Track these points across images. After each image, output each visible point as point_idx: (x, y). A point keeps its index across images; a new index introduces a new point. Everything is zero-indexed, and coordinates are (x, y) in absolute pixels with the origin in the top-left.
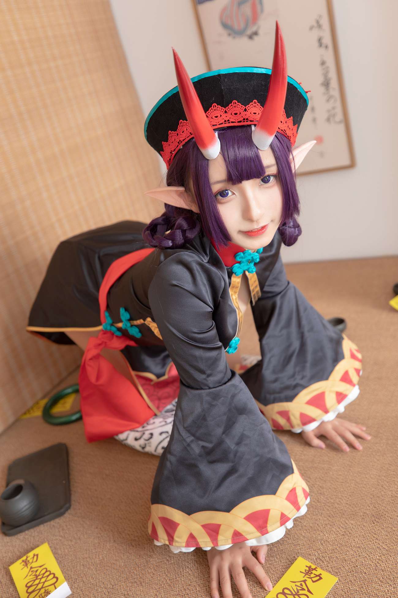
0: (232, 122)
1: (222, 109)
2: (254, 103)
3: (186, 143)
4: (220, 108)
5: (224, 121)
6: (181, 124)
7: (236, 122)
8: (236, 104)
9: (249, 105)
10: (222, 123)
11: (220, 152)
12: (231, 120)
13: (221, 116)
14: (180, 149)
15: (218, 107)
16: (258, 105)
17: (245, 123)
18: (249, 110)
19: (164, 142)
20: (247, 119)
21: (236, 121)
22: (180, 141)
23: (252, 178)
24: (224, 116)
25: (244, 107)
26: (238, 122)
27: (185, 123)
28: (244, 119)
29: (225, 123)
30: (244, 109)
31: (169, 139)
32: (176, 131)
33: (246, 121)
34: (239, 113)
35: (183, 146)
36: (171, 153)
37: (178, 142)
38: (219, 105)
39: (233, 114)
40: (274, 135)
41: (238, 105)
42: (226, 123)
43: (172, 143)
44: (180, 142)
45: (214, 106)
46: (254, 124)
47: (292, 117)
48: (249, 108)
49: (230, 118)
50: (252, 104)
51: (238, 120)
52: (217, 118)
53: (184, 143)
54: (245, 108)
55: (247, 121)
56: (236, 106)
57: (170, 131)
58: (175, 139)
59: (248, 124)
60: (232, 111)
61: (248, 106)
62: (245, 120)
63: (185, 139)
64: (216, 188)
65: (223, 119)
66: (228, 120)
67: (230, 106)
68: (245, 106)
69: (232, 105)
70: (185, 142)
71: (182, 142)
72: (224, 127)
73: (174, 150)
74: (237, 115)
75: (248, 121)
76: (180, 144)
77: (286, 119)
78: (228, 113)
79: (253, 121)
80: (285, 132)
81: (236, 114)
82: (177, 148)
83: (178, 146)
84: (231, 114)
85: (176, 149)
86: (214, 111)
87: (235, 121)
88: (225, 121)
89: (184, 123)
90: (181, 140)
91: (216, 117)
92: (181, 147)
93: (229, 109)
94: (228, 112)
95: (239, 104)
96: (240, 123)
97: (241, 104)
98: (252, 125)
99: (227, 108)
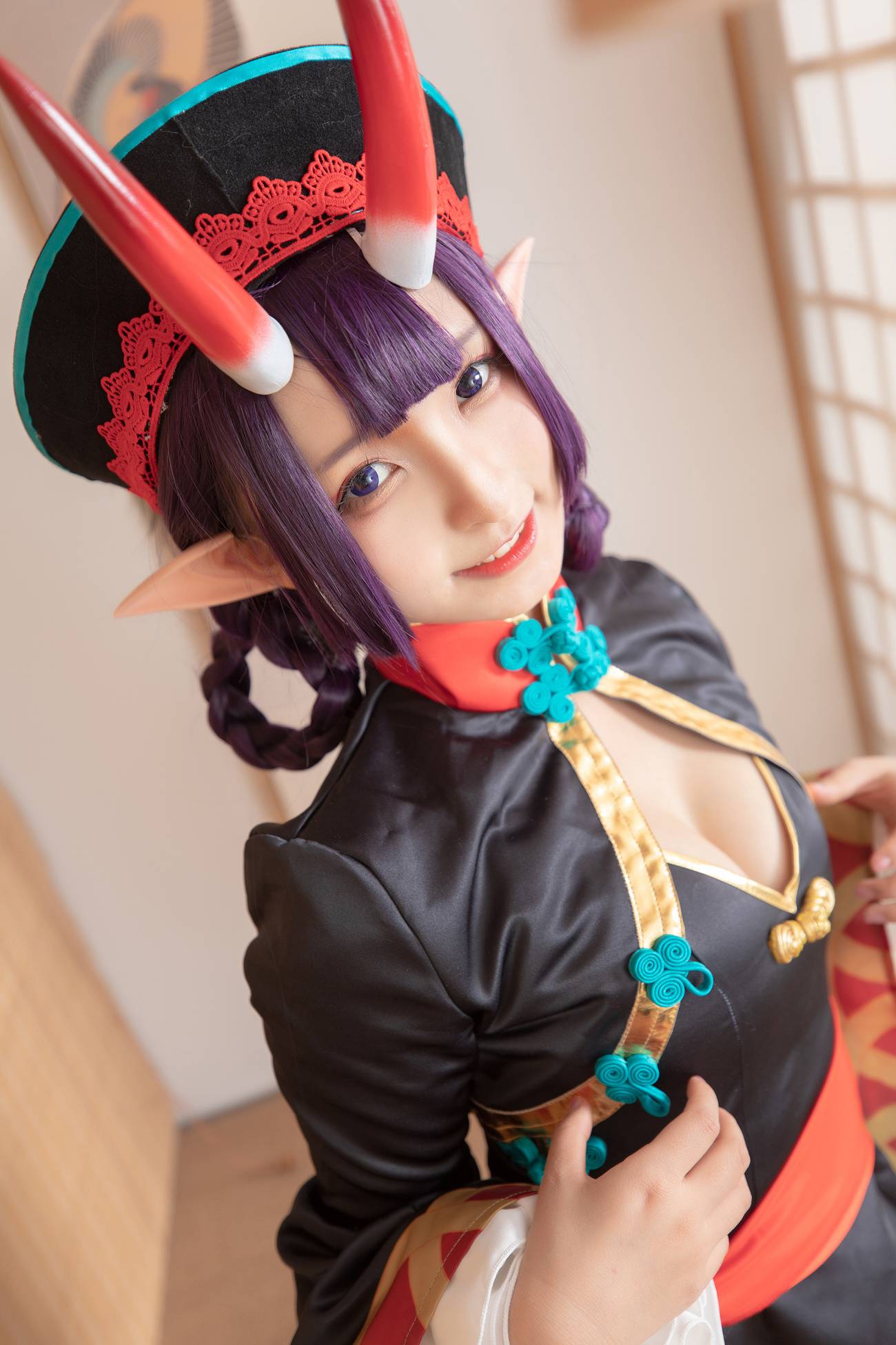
0: (285, 245)
1: (231, 221)
2: (321, 161)
3: (172, 384)
4: (224, 221)
5: (257, 251)
6: (126, 335)
7: (295, 240)
8: (266, 186)
9: (311, 172)
11: (295, 356)
12: (278, 241)
13: (240, 242)
14: (162, 416)
16: (334, 162)
17: (326, 232)
18: (315, 186)
19: (103, 425)
20: (325, 216)
21: (297, 236)
22: (150, 387)
24: (248, 237)
25: (299, 185)
26: (303, 236)
27: (137, 327)
29: (264, 259)
30: (300, 190)
31: (114, 403)
32: (124, 366)
33: (323, 222)
34: (291, 211)
35: (167, 400)
36: (140, 443)
37: (148, 396)
38: (216, 213)
39: (274, 219)
41: (275, 186)
42: (268, 257)
43: (128, 409)
44: (152, 393)
45: (204, 222)
46: (350, 222)
48: (313, 181)
49: (271, 235)
50: (317, 167)
51: (301, 231)
52: (233, 254)
53: (164, 388)
54: (303, 187)
55: (328, 223)
56: (271, 193)
57: (104, 379)
58: (132, 394)
59: (336, 229)
60: (268, 212)
61: (308, 175)
62: (319, 222)
63: (164, 372)
64: (332, 480)
65: (252, 248)
66: (270, 245)
67: (254, 201)
68: (300, 180)
69: (257, 196)
70: (168, 383)
71: (157, 388)
72: (266, 273)
73: (147, 428)
74: (288, 218)
75: (330, 221)
76: (154, 399)
78: (256, 223)
79: (346, 215)
81: (283, 215)
82: (150, 416)
83: (151, 408)
84: (269, 222)
85: (148, 421)
86: (209, 238)
87: (291, 238)
88: (262, 251)
89: (134, 326)
90: (151, 383)
91: (228, 251)
92: (165, 407)
93: (255, 212)
94: (253, 220)
95: (276, 181)
96: (309, 238)
97: (283, 182)
98: (348, 231)
99: (246, 209)
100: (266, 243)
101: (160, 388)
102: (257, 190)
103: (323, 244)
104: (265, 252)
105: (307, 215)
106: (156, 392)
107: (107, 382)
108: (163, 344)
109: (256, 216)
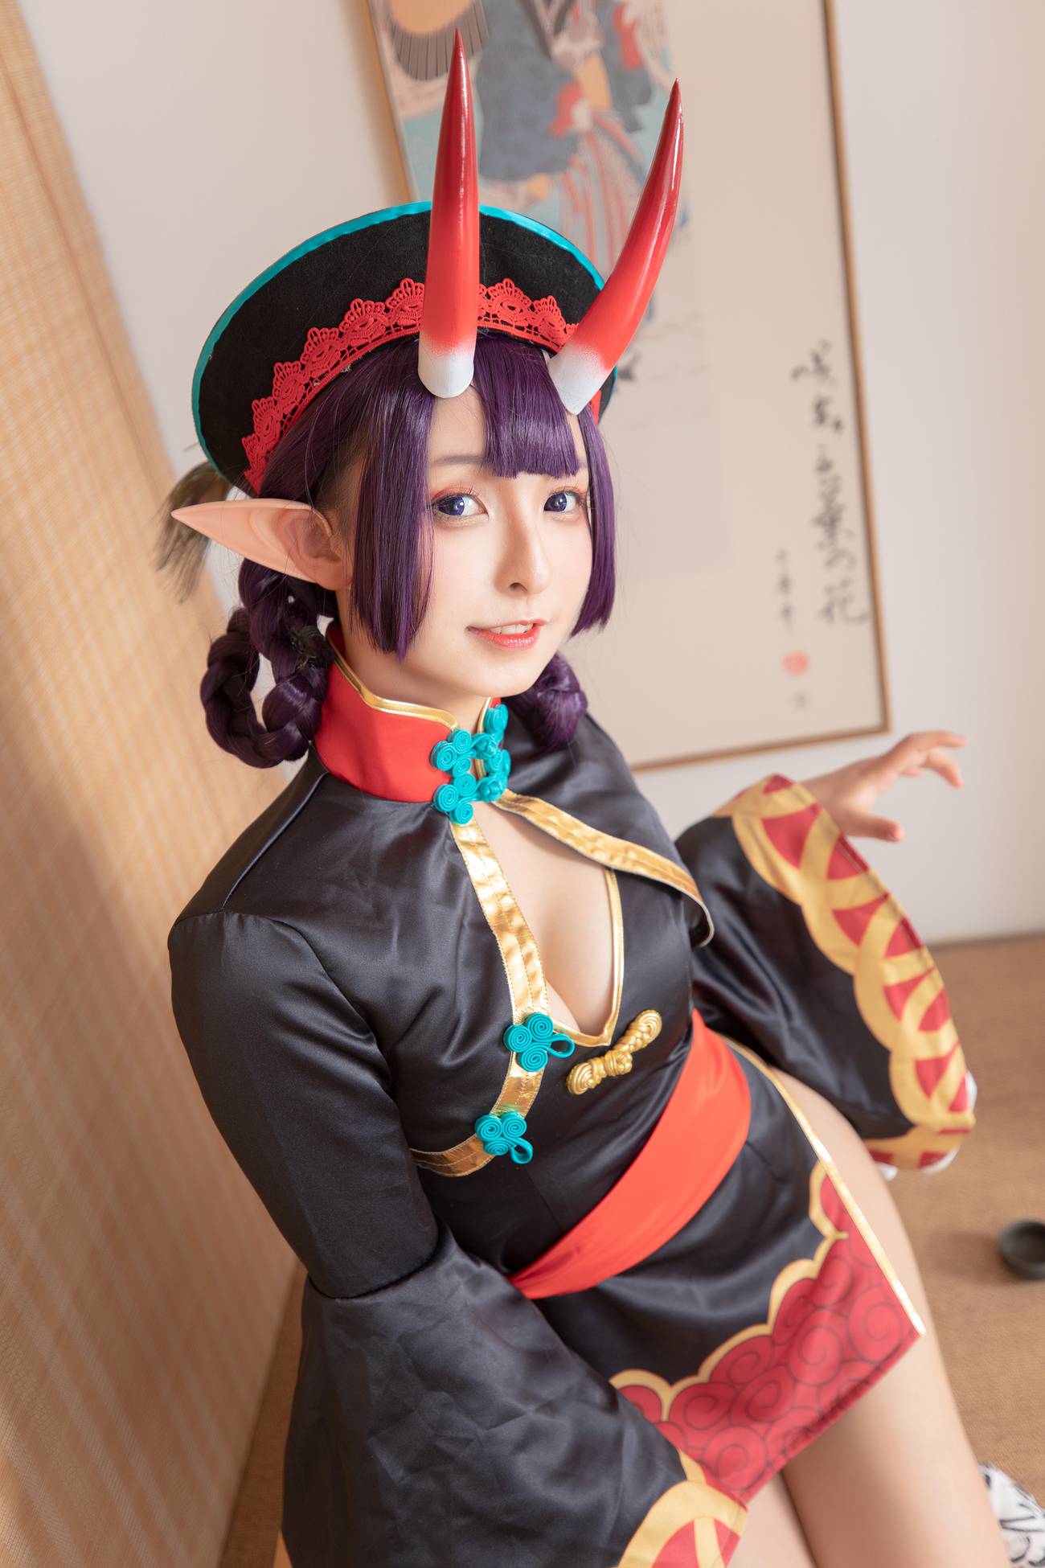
0: (504, 322)
2: (549, 304)
3: (366, 356)
5: (485, 313)
6: (355, 308)
7: (512, 326)
8: (511, 287)
9: (541, 302)
10: (480, 318)
11: (471, 384)
12: (500, 317)
14: (341, 374)
16: (556, 310)
18: (539, 311)
19: (283, 363)
20: (536, 329)
21: (514, 325)
22: (348, 349)
24: (485, 303)
25: (530, 302)
26: (518, 328)
27: (369, 307)
28: (530, 327)
29: (485, 320)
30: (529, 305)
31: (308, 350)
32: (338, 327)
33: (533, 331)
34: (518, 310)
35: (353, 366)
36: (308, 385)
37: (343, 353)
39: (505, 305)
41: (516, 291)
42: (491, 320)
43: (317, 358)
44: (347, 353)
46: (549, 346)
48: (539, 307)
49: (499, 312)
50: (546, 303)
51: (518, 324)
53: (359, 355)
54: (532, 305)
55: (535, 335)
56: (511, 292)
57: (313, 330)
58: (330, 347)
59: (538, 342)
60: (504, 300)
61: (538, 302)
62: (531, 329)
63: (367, 344)
65: (483, 308)
66: (495, 316)
67: (499, 287)
68: (532, 301)
69: (502, 286)
70: (363, 353)
71: (354, 352)
73: (321, 378)
74: (514, 312)
75: (538, 335)
76: (345, 359)
78: (493, 300)
79: (546, 339)
81: (511, 309)
82: (332, 369)
83: (337, 364)
84: (501, 305)
85: (327, 372)
87: (509, 322)
88: (489, 315)
89: (366, 306)
90: (353, 345)
92: (348, 369)
93: (496, 293)
94: (492, 297)
95: (518, 289)
96: (519, 331)
97: (522, 293)
98: (544, 349)
99: (493, 287)
100: (493, 313)
101: (356, 354)
102: (504, 283)
103: (525, 342)
105: (526, 320)
106: (350, 354)
107: (314, 332)
109: (495, 296)
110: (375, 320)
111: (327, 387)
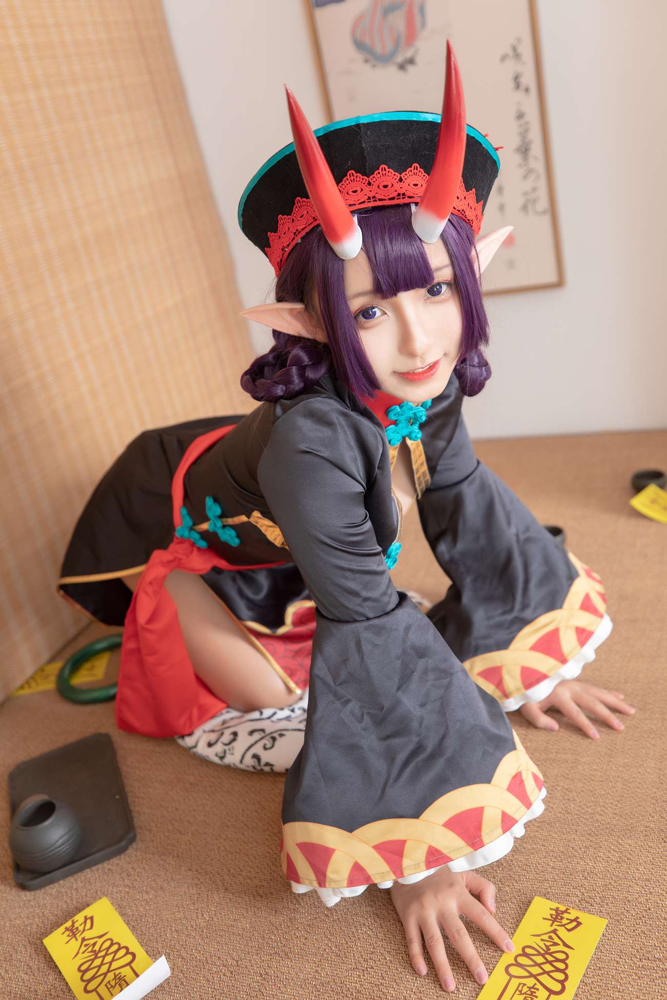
0: (380, 200)
1: (363, 179)
2: (414, 169)
3: (307, 233)
4: (360, 178)
5: (367, 198)
6: (298, 204)
7: (385, 200)
8: (385, 170)
9: (407, 172)
10: (364, 202)
11: (361, 248)
12: (378, 196)
13: (362, 190)
14: (297, 244)
15: (357, 177)
16: (420, 171)
17: (401, 201)
18: (406, 179)
19: (271, 233)
20: (404, 194)
21: (387, 198)
22: (297, 230)
23: (413, 288)
24: (367, 189)
25: (399, 175)
26: (390, 199)
28: (399, 195)
29: (368, 202)
30: (399, 178)
31: (280, 227)
32: (291, 215)
33: (401, 197)
34: (390, 186)
35: (302, 238)
36: (283, 250)
37: (295, 233)
38: (358, 173)
39: (381, 187)
40: (447, 219)
41: (389, 172)
42: (370, 202)
43: (284, 234)
44: (297, 233)
45: (351, 174)
46: (415, 201)
47: (474, 189)
48: (406, 177)
49: (377, 193)
50: (411, 171)
51: (390, 197)
52: (356, 194)
53: (303, 234)
54: (401, 177)
55: (403, 198)
56: (385, 174)
57: (280, 216)
58: (289, 228)
59: (406, 202)
60: (380, 182)
61: (405, 173)
63: (306, 227)
64: (356, 304)
65: (366, 195)
66: (374, 197)
67: (377, 174)
68: (401, 174)
69: (379, 173)
70: (305, 232)
71: (300, 232)
72: (366, 208)
73: (288, 245)
74: (387, 189)
75: (405, 198)
76: (297, 236)
77: (466, 193)
78: (373, 185)
79: (413, 197)
80: (464, 213)
81: (386, 186)
82: (292, 241)
83: (294, 238)
84: (378, 187)
85: (290, 243)
86: (350, 182)
87: (384, 197)
88: (369, 198)
89: (303, 202)
90: (299, 229)
91: (355, 192)
92: (300, 241)
93: (374, 179)
94: (373, 183)
95: (391, 170)
96: (391, 201)
97: (393, 171)
98: (411, 204)
99: (371, 177)
100: (373, 195)
102: (380, 170)
103: (398, 206)
104: (370, 199)
105: (396, 191)
106: (299, 233)
108: (311, 216)
109: (374, 182)
110: (308, 212)
111: (293, 249)
